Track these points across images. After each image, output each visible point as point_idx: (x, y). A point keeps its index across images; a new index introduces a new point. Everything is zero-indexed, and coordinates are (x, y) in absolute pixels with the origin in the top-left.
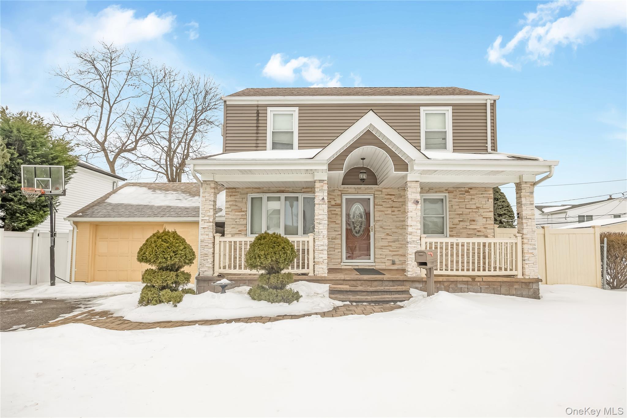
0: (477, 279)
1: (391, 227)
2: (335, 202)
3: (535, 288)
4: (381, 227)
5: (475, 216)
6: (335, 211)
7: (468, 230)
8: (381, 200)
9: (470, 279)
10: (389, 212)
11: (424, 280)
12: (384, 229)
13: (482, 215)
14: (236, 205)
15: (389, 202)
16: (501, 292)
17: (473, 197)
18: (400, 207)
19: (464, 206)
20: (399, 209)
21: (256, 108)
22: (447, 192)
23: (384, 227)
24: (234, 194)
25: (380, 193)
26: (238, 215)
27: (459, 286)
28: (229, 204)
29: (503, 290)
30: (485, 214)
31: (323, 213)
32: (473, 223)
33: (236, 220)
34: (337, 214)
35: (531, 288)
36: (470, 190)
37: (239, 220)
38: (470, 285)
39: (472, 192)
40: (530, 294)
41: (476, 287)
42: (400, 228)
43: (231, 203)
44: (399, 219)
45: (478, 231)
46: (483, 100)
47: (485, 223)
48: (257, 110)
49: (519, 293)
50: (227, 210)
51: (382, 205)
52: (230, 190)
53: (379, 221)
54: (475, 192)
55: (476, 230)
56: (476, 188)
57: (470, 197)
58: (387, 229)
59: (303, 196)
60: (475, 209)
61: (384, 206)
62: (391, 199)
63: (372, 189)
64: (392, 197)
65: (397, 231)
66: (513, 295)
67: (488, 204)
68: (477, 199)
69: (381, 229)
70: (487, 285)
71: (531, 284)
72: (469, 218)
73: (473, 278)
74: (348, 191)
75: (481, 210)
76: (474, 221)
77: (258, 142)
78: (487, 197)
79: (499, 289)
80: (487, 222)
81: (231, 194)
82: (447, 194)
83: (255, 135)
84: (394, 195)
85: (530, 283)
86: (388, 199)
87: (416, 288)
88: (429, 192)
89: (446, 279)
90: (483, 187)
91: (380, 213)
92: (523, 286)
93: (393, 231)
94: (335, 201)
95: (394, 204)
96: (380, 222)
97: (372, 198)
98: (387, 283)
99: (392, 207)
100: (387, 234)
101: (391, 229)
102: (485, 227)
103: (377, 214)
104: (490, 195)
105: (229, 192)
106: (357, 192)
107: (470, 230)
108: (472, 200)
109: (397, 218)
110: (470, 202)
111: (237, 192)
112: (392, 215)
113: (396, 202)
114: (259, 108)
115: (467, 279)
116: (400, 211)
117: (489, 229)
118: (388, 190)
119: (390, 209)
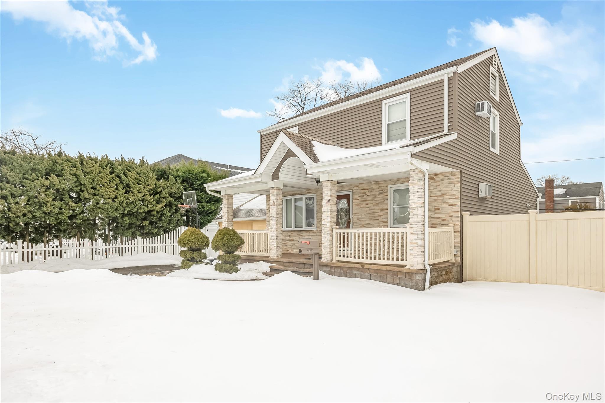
0: (367, 267)
1: (366, 219)
3: (418, 279)
4: (358, 219)
5: (440, 204)
7: (432, 219)
8: (358, 195)
9: (360, 267)
10: (364, 205)
11: (328, 265)
12: (360, 221)
13: (447, 203)
15: (364, 196)
16: (386, 280)
17: (438, 184)
18: (372, 200)
20: (372, 202)
23: (360, 219)
25: (357, 188)
27: (354, 272)
29: (389, 279)
30: (450, 201)
32: (437, 211)
35: (414, 278)
36: (435, 177)
38: (362, 271)
39: (437, 178)
40: (413, 284)
41: (366, 274)
42: (373, 219)
44: (372, 211)
45: (443, 220)
46: (440, 76)
47: (450, 211)
48: (276, 135)
49: (403, 282)
51: (358, 199)
53: (356, 213)
54: (441, 178)
55: (441, 219)
56: (442, 174)
57: (436, 184)
58: (362, 221)
59: (305, 197)
60: (440, 196)
61: (360, 200)
62: (365, 193)
63: (351, 186)
64: (366, 191)
65: (369, 223)
66: (397, 284)
67: (454, 190)
68: (442, 186)
69: (358, 221)
70: (375, 273)
71: (414, 275)
72: (434, 206)
73: (363, 264)
75: (446, 197)
76: (439, 210)
78: (453, 182)
79: (385, 277)
80: (453, 210)
84: (368, 189)
85: (413, 273)
86: (363, 193)
87: (325, 272)
88: (396, 183)
89: (343, 265)
90: (450, 172)
91: (357, 207)
92: (407, 276)
93: (367, 223)
95: (369, 198)
96: (356, 215)
97: (351, 193)
98: (307, 266)
99: (366, 200)
100: (362, 225)
101: (365, 221)
102: (451, 215)
103: (355, 207)
104: (457, 180)
107: (434, 219)
108: (438, 187)
109: (370, 210)
110: (436, 190)
112: (366, 208)
113: (370, 195)
115: (358, 266)
116: (372, 203)
117: (455, 217)
118: (363, 185)
119: (365, 203)
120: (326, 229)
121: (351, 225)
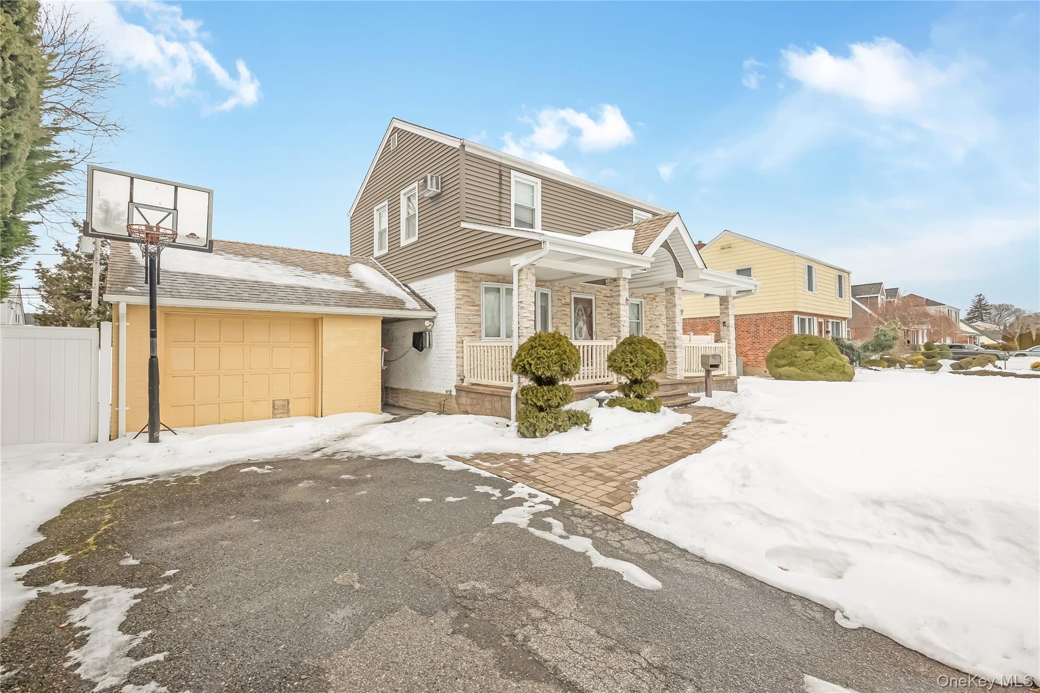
2: (566, 301)
4: (601, 331)
6: (565, 311)
8: (600, 302)
10: (606, 315)
12: (603, 333)
14: (469, 296)
15: (606, 304)
19: (652, 313)
21: (498, 167)
22: (642, 297)
23: (603, 331)
24: (466, 280)
25: (599, 293)
26: (471, 310)
28: (460, 294)
31: (626, 315)
32: (657, 329)
33: (469, 317)
34: (567, 315)
36: (656, 297)
37: (472, 317)
43: (462, 293)
48: (500, 170)
50: (458, 302)
52: (462, 275)
53: (599, 324)
54: (659, 300)
55: (659, 336)
57: (656, 303)
59: (540, 291)
60: (659, 315)
61: (603, 308)
64: (608, 299)
68: (659, 307)
72: (655, 324)
74: (575, 289)
77: (502, 214)
78: (665, 304)
81: (462, 279)
82: (643, 300)
83: (497, 203)
86: (604, 300)
91: (600, 316)
94: (565, 299)
97: (593, 298)
99: (608, 310)
102: (664, 333)
105: (460, 277)
106: (582, 291)
107: (655, 336)
110: (656, 309)
111: (469, 277)
112: (608, 319)
114: (502, 168)
118: (604, 291)
119: (606, 312)
120: (680, 342)
121: (594, 337)
